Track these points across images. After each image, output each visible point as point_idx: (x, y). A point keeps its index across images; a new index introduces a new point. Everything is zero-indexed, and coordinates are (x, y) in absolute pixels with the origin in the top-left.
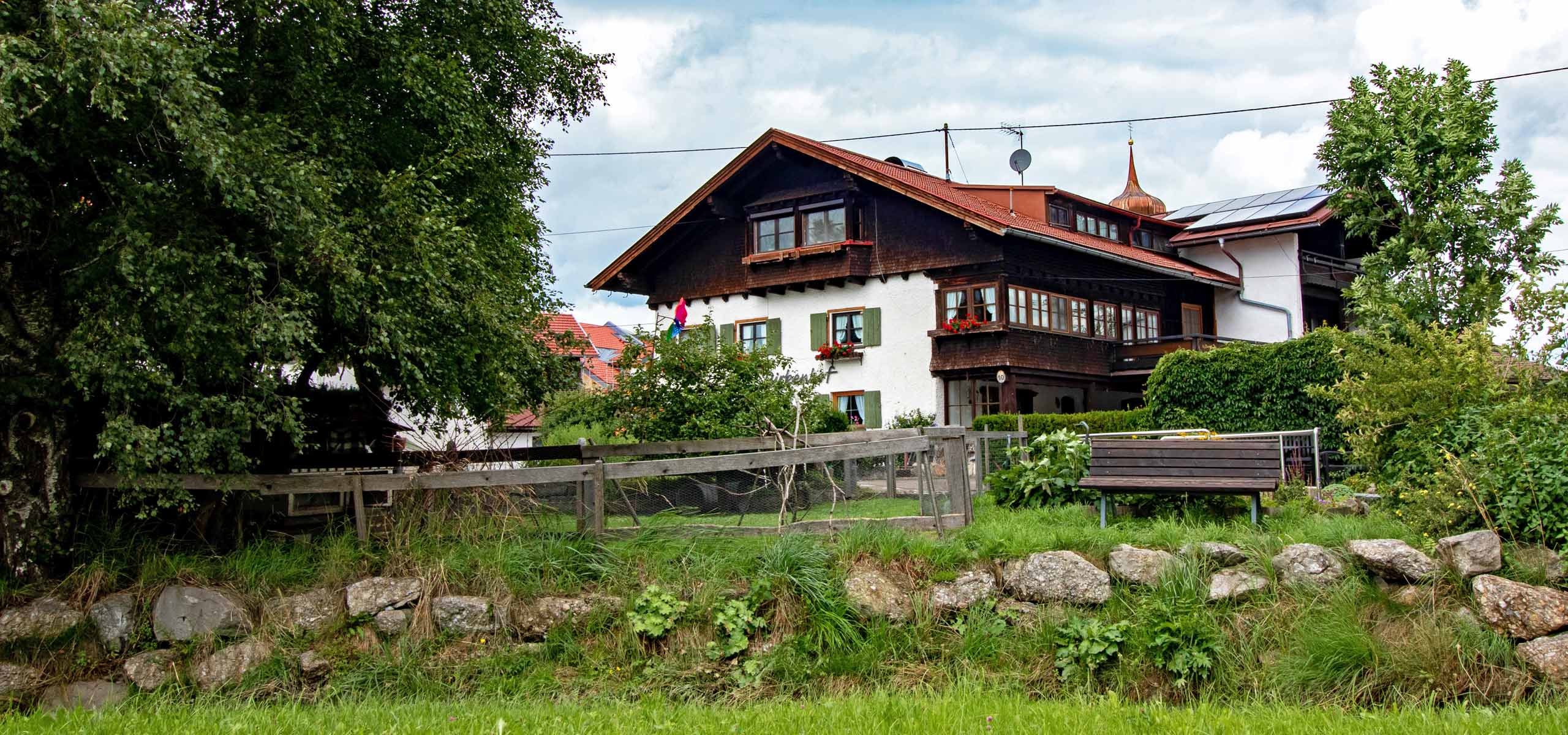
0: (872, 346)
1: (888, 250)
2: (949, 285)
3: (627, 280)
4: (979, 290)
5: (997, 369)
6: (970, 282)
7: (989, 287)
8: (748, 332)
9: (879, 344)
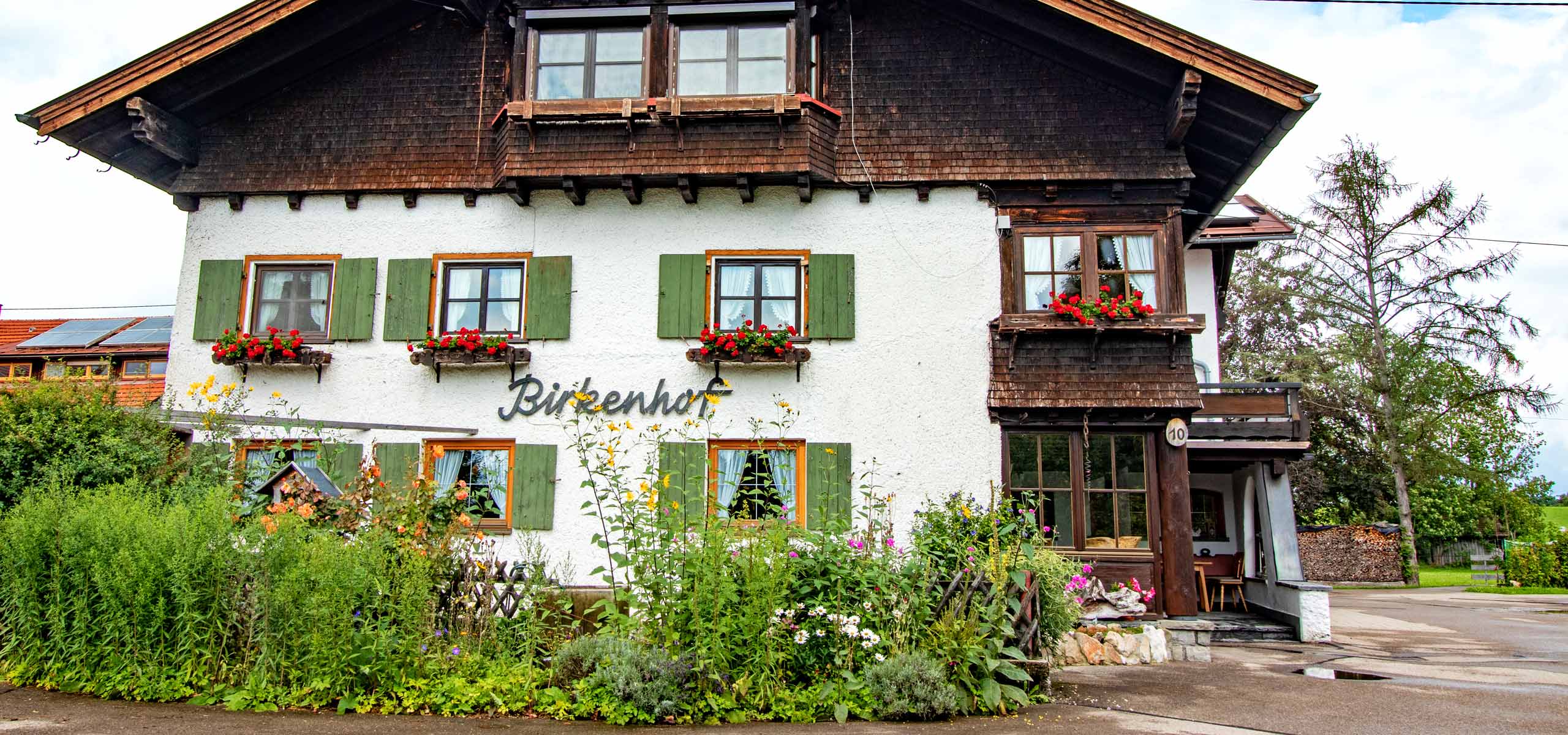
0: (829, 339)
1: (883, 131)
2: (1037, 221)
3: (149, 121)
4: (1110, 237)
5: (1167, 414)
6: (1091, 219)
7: (1135, 234)
8: (464, 283)
9: (849, 337)
